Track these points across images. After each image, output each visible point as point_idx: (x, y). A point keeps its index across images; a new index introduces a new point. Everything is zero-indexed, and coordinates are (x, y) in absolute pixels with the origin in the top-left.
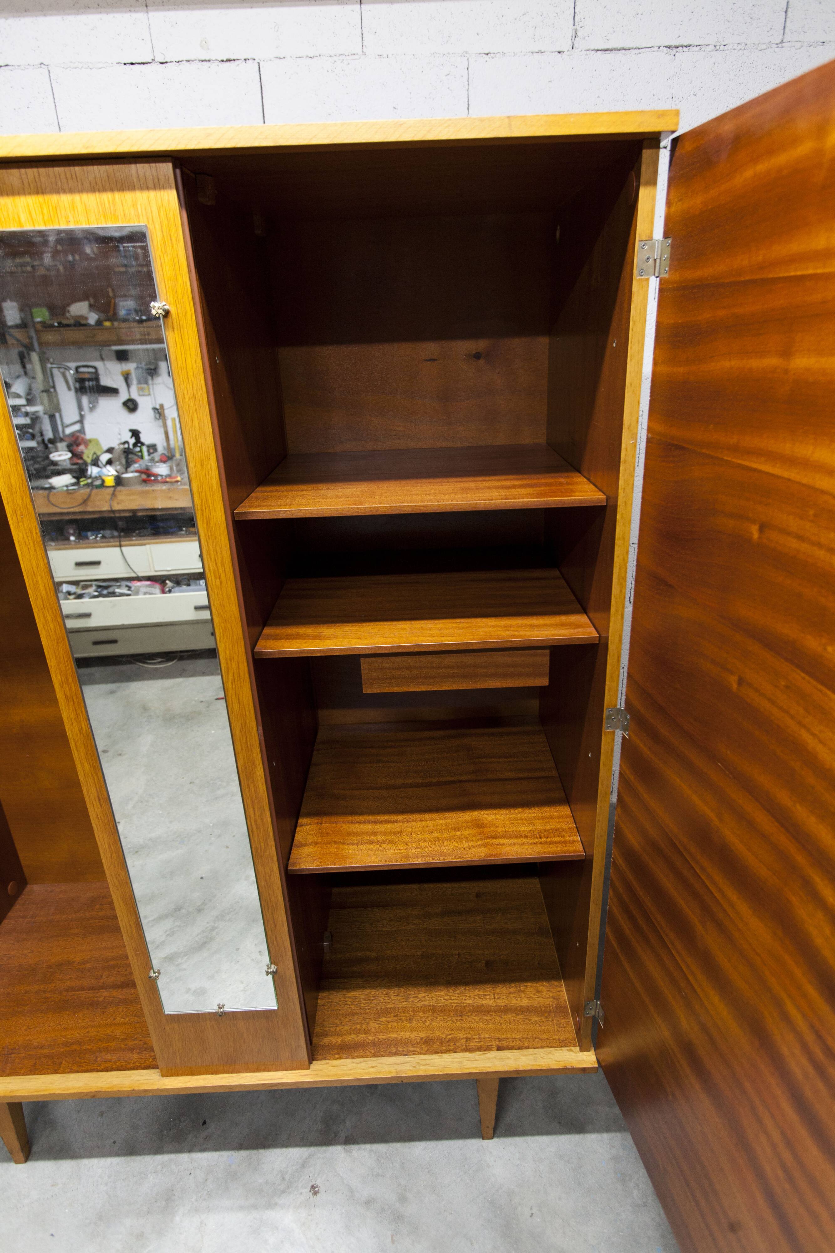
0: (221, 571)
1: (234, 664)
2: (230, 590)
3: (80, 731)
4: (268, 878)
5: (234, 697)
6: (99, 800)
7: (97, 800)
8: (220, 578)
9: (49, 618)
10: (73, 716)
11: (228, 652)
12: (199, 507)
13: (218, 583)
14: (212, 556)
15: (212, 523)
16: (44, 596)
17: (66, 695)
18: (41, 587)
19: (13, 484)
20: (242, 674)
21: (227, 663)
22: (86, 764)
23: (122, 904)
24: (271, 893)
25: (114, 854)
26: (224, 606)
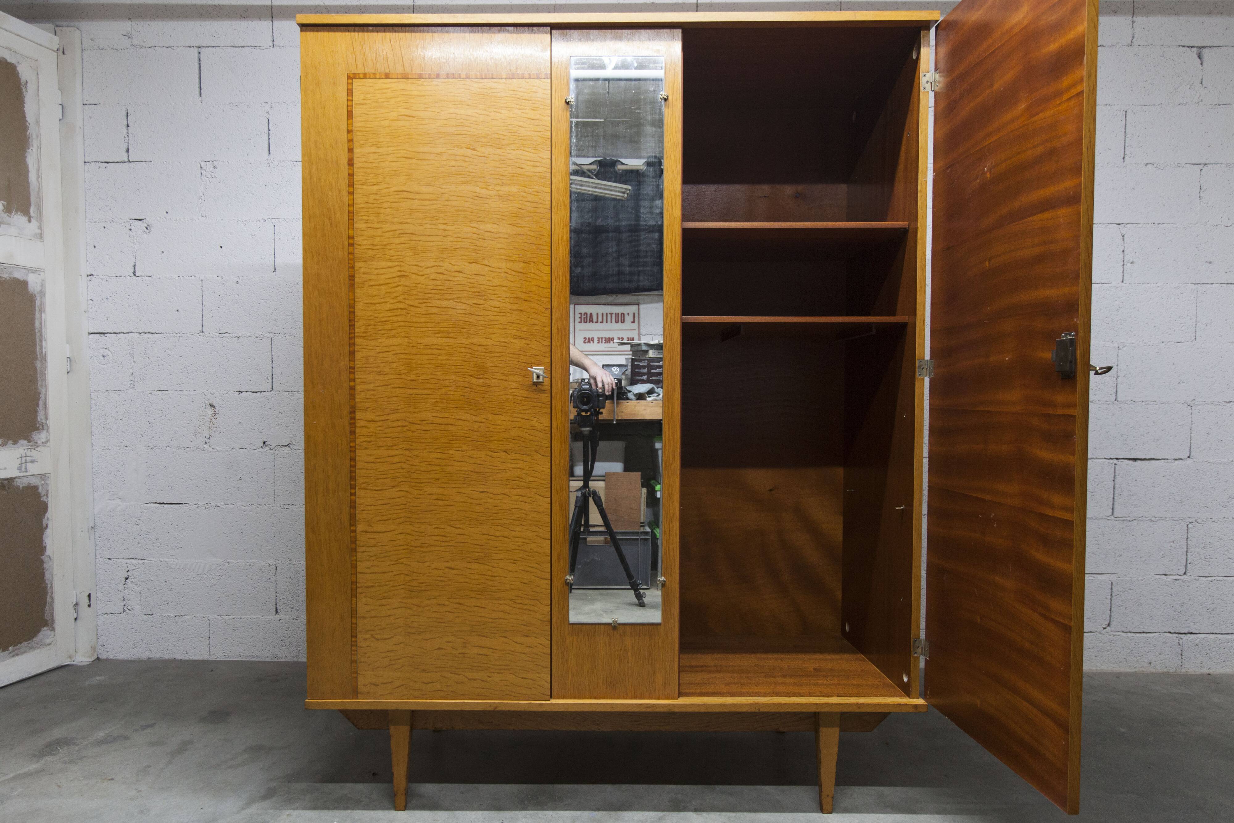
0: (673, 247)
1: (672, 311)
2: (677, 259)
3: (561, 356)
4: (670, 490)
5: (668, 335)
6: (562, 413)
7: (560, 412)
8: (672, 251)
9: (560, 274)
10: (559, 344)
11: (669, 303)
12: (666, 207)
13: (670, 255)
14: (670, 237)
15: (672, 217)
16: (561, 258)
17: (558, 329)
18: (561, 252)
19: (560, 187)
20: (676, 319)
21: (667, 311)
22: (559, 384)
23: (558, 508)
24: (671, 503)
25: (562, 461)
26: (672, 270)
